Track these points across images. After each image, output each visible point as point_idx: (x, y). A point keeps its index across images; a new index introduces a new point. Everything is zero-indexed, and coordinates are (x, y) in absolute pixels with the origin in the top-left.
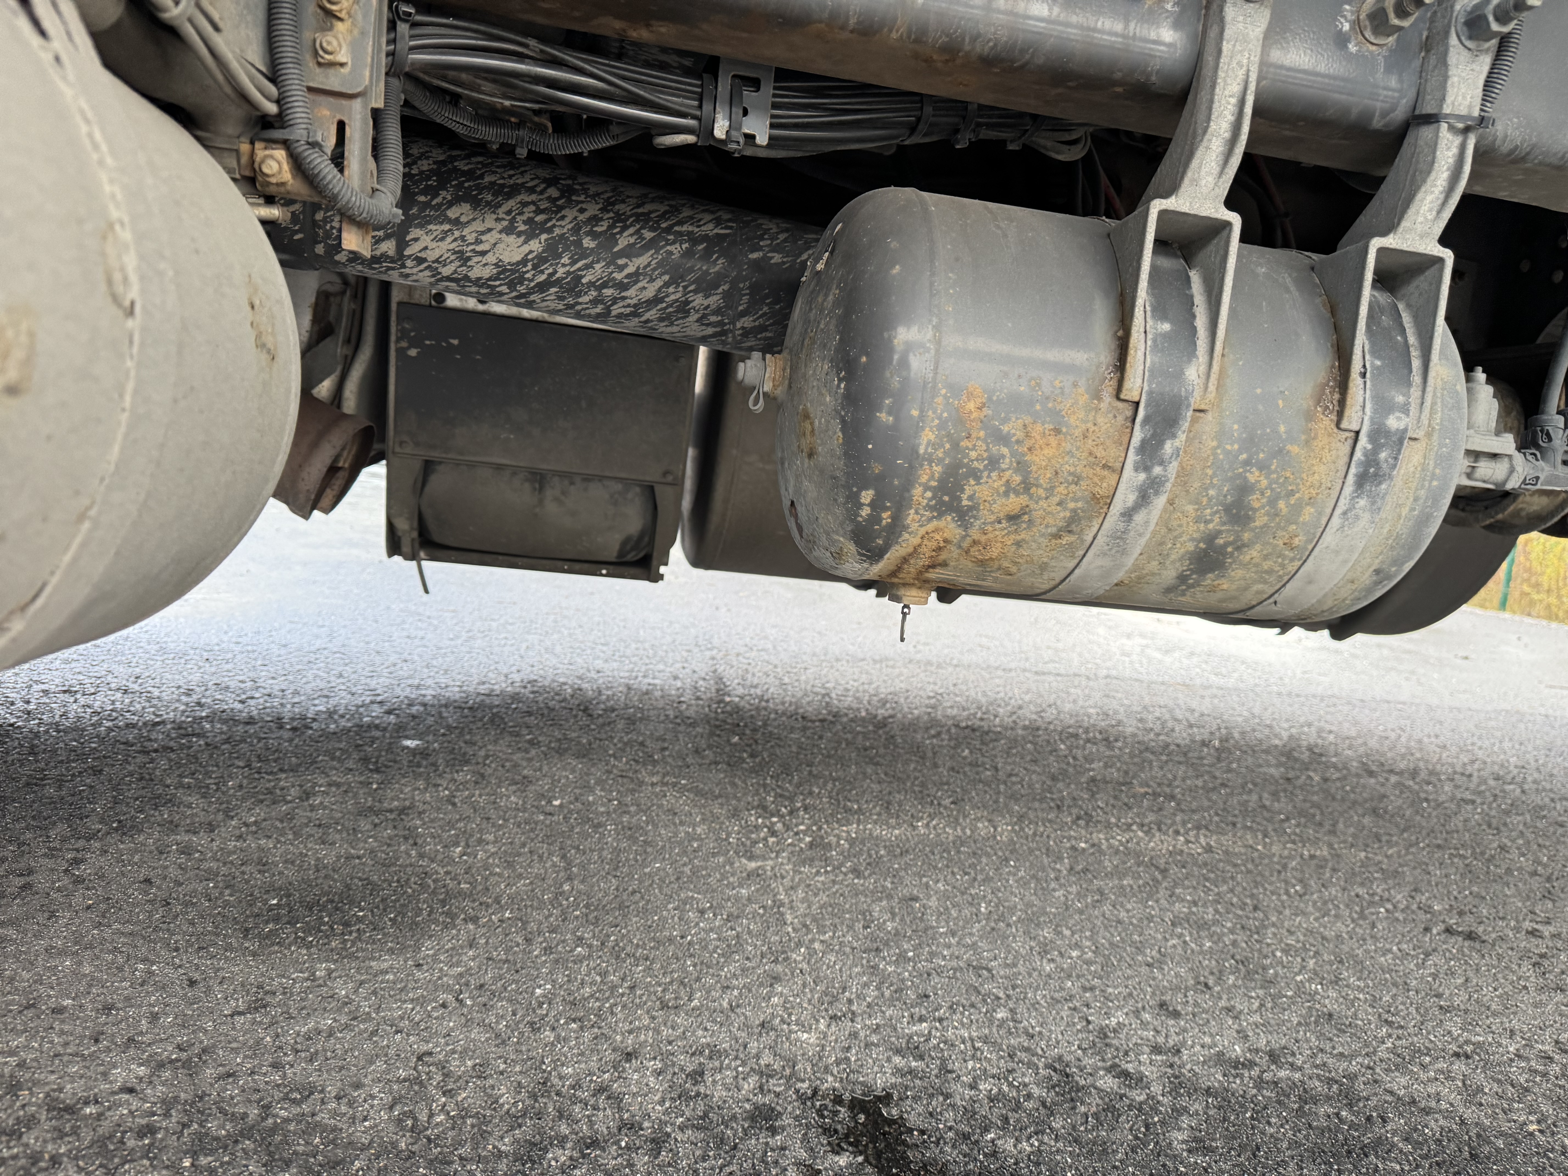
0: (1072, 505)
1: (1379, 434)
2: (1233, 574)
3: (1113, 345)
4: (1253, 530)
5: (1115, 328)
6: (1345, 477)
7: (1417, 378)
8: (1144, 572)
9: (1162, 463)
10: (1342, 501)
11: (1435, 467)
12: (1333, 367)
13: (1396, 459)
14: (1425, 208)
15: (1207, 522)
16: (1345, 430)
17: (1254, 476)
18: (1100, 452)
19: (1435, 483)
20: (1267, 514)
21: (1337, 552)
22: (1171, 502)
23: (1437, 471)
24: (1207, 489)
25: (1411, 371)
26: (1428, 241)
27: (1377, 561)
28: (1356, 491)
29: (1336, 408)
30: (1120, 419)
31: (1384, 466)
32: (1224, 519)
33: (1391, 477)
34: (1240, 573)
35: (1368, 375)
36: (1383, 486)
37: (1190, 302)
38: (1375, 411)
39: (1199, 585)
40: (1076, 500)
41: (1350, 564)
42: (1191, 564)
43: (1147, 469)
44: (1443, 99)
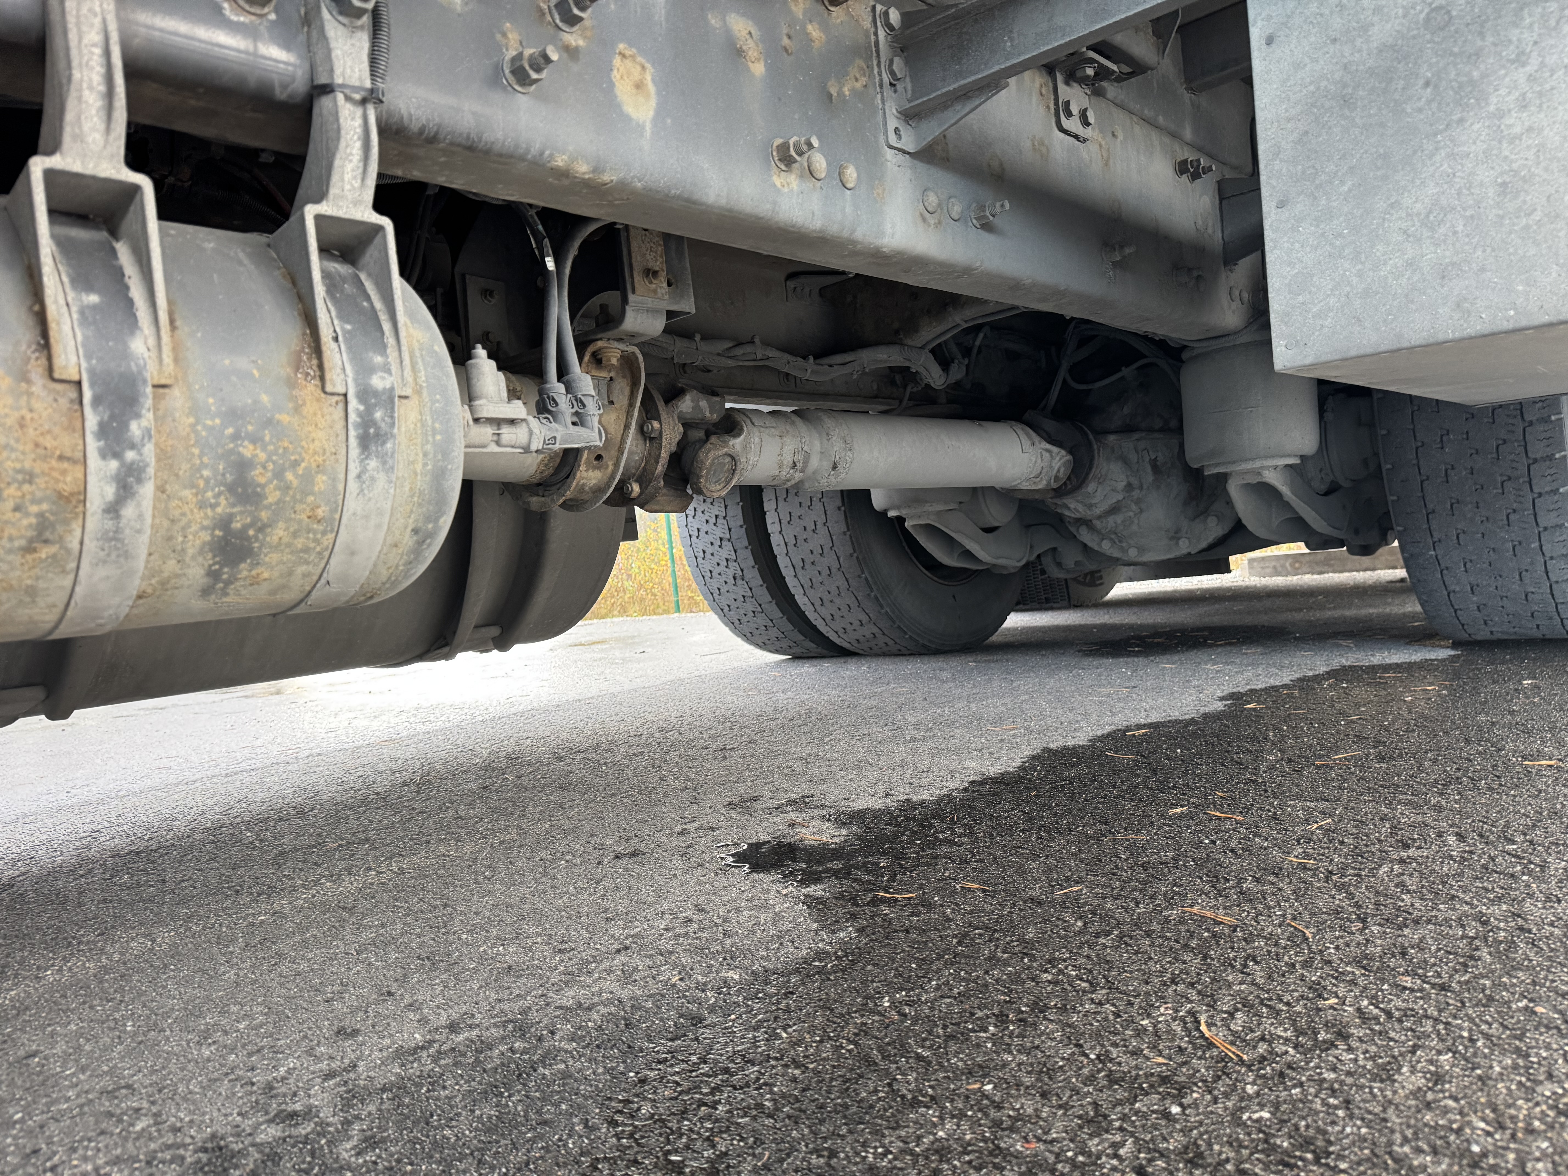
0: (34, 509)
1: (366, 394)
2: (267, 559)
3: (31, 322)
4: (269, 506)
5: (29, 303)
6: (347, 440)
7: (390, 340)
8: (166, 575)
9: (133, 447)
10: (351, 466)
11: (433, 422)
12: (304, 334)
13: (392, 417)
14: (347, 177)
15: (213, 506)
16: (333, 394)
17: (247, 450)
18: (48, 442)
19: (438, 437)
20: (278, 488)
21: (367, 517)
22: (161, 489)
23: (437, 426)
24: (199, 470)
25: (383, 333)
26: (362, 208)
27: (411, 521)
28: (363, 453)
29: (318, 373)
30: (64, 402)
31: (383, 425)
32: (231, 500)
33: (393, 436)
34: (274, 557)
35: (340, 338)
36: (389, 445)
37: (119, 273)
38: (357, 373)
39: (237, 579)
40: (38, 502)
41: (385, 528)
42: (214, 556)
43: (117, 455)
44: (331, 71)
